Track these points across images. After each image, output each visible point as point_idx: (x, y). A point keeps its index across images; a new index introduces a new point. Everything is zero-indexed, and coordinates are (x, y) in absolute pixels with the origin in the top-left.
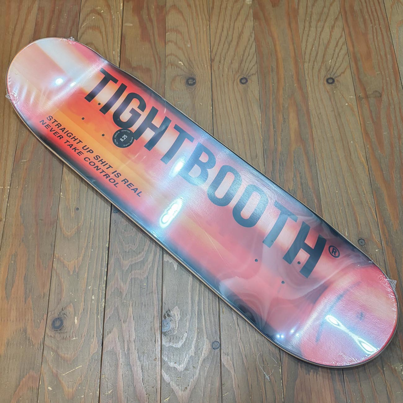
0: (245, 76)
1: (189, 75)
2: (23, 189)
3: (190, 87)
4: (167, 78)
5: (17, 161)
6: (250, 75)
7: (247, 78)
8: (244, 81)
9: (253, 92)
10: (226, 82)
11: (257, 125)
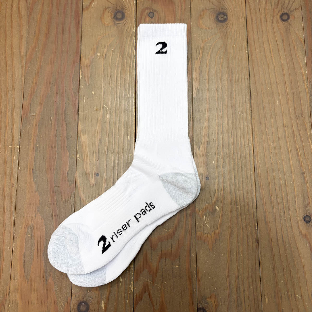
0: (286, 12)
1: (219, 9)
2: (34, 149)
3: (220, 24)
4: (193, 13)
5: (25, 115)
6: (292, 9)
7: (289, 13)
8: (285, 17)
9: (297, 32)
10: (264, 18)
11: (302, 74)
